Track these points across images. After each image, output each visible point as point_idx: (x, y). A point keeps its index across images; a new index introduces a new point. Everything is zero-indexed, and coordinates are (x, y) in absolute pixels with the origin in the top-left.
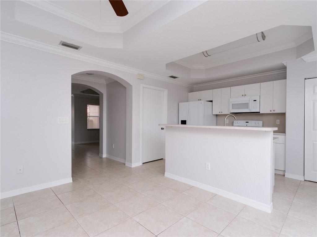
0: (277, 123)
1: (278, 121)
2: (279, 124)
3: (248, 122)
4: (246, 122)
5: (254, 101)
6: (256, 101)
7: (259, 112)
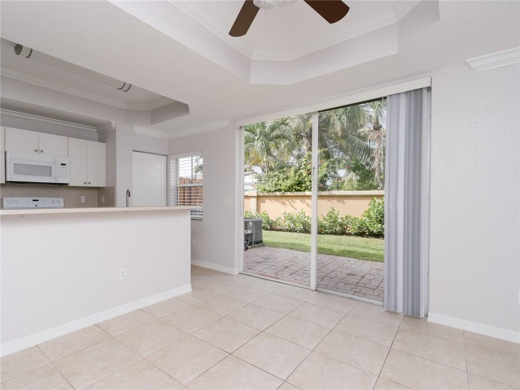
0: (82, 202)
1: (83, 198)
2: (84, 202)
3: (38, 200)
4: (34, 200)
5: (62, 164)
6: (65, 165)
7: (67, 184)
